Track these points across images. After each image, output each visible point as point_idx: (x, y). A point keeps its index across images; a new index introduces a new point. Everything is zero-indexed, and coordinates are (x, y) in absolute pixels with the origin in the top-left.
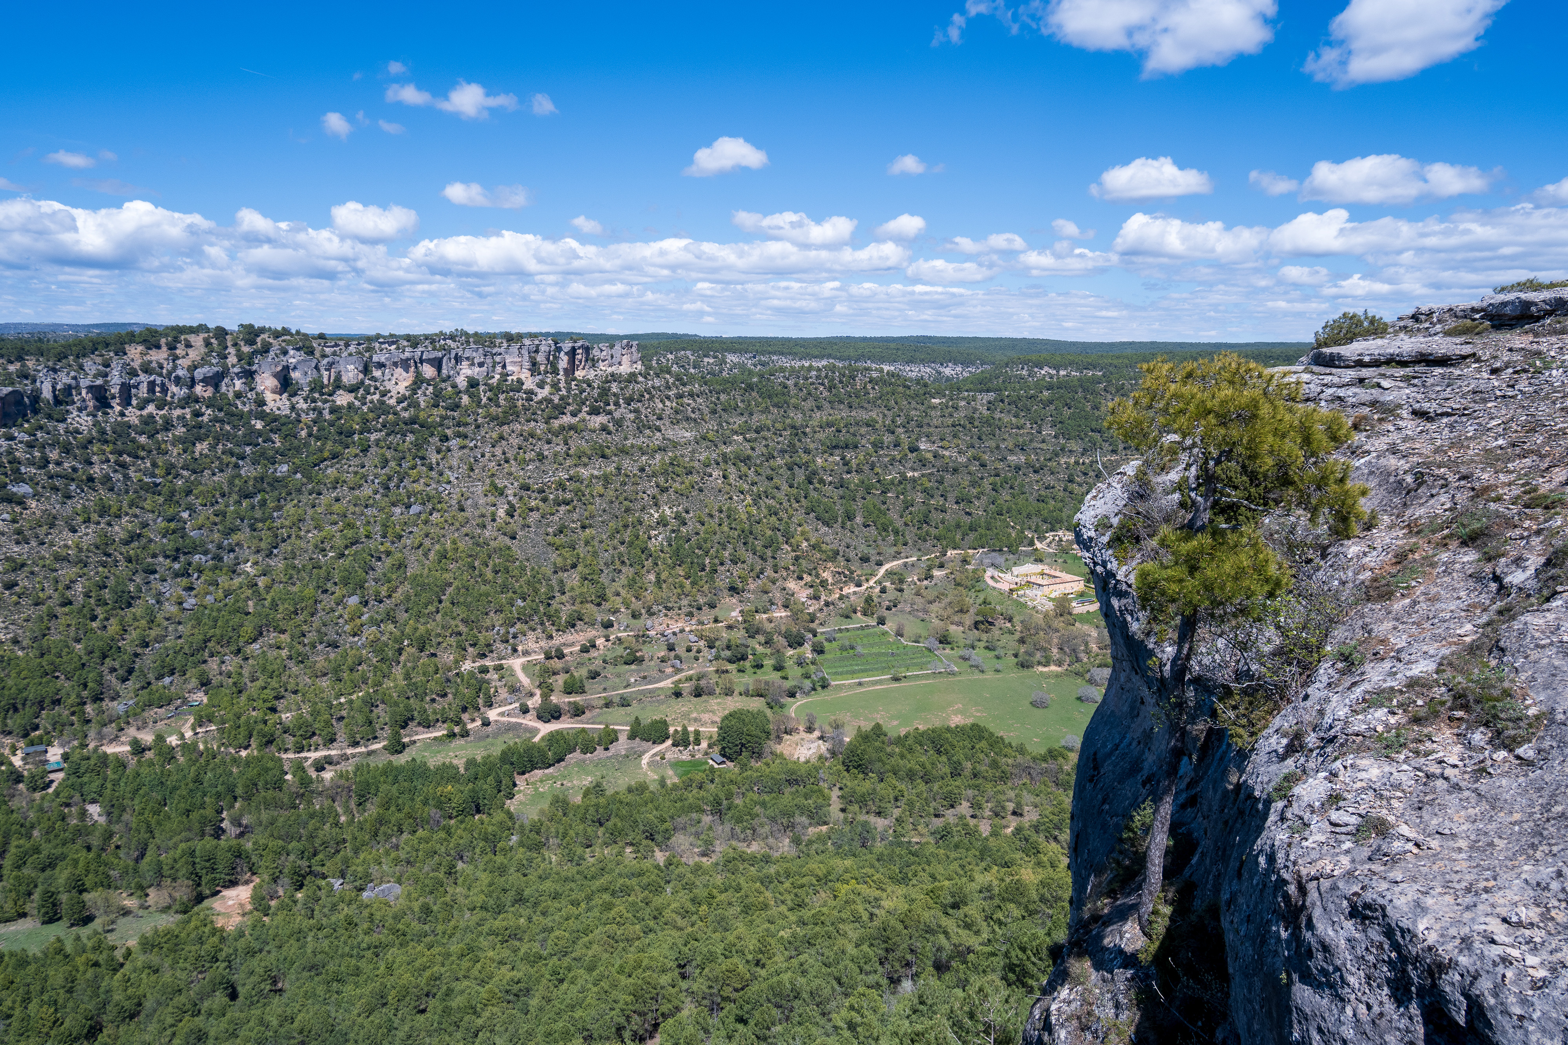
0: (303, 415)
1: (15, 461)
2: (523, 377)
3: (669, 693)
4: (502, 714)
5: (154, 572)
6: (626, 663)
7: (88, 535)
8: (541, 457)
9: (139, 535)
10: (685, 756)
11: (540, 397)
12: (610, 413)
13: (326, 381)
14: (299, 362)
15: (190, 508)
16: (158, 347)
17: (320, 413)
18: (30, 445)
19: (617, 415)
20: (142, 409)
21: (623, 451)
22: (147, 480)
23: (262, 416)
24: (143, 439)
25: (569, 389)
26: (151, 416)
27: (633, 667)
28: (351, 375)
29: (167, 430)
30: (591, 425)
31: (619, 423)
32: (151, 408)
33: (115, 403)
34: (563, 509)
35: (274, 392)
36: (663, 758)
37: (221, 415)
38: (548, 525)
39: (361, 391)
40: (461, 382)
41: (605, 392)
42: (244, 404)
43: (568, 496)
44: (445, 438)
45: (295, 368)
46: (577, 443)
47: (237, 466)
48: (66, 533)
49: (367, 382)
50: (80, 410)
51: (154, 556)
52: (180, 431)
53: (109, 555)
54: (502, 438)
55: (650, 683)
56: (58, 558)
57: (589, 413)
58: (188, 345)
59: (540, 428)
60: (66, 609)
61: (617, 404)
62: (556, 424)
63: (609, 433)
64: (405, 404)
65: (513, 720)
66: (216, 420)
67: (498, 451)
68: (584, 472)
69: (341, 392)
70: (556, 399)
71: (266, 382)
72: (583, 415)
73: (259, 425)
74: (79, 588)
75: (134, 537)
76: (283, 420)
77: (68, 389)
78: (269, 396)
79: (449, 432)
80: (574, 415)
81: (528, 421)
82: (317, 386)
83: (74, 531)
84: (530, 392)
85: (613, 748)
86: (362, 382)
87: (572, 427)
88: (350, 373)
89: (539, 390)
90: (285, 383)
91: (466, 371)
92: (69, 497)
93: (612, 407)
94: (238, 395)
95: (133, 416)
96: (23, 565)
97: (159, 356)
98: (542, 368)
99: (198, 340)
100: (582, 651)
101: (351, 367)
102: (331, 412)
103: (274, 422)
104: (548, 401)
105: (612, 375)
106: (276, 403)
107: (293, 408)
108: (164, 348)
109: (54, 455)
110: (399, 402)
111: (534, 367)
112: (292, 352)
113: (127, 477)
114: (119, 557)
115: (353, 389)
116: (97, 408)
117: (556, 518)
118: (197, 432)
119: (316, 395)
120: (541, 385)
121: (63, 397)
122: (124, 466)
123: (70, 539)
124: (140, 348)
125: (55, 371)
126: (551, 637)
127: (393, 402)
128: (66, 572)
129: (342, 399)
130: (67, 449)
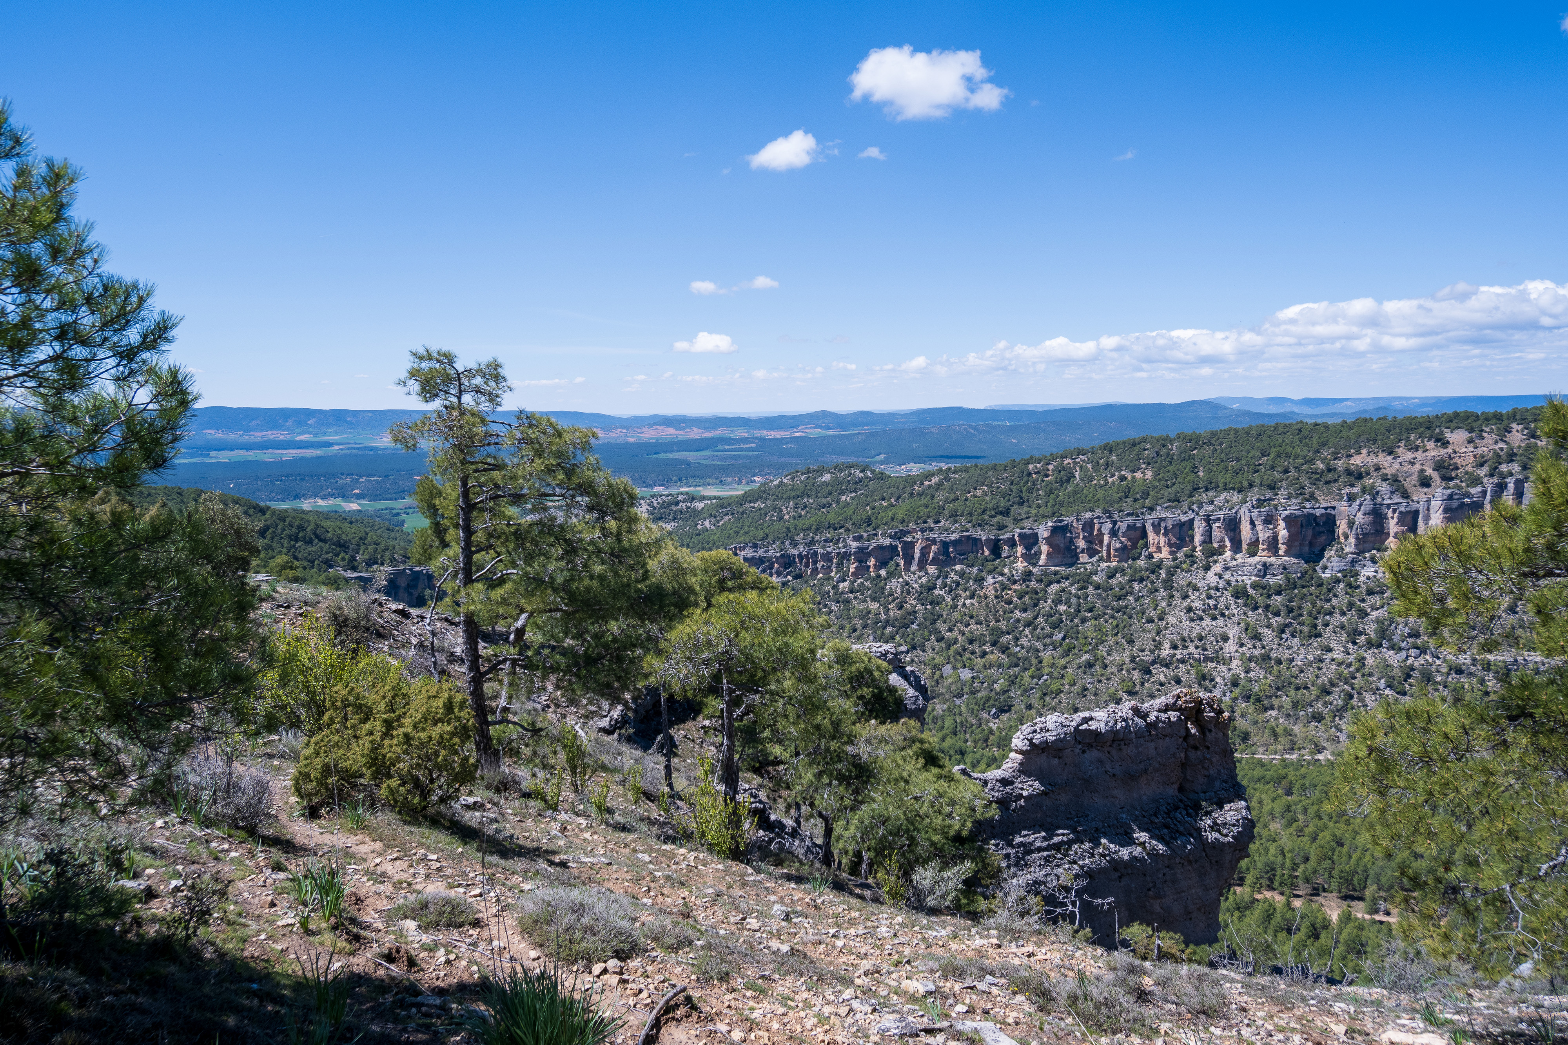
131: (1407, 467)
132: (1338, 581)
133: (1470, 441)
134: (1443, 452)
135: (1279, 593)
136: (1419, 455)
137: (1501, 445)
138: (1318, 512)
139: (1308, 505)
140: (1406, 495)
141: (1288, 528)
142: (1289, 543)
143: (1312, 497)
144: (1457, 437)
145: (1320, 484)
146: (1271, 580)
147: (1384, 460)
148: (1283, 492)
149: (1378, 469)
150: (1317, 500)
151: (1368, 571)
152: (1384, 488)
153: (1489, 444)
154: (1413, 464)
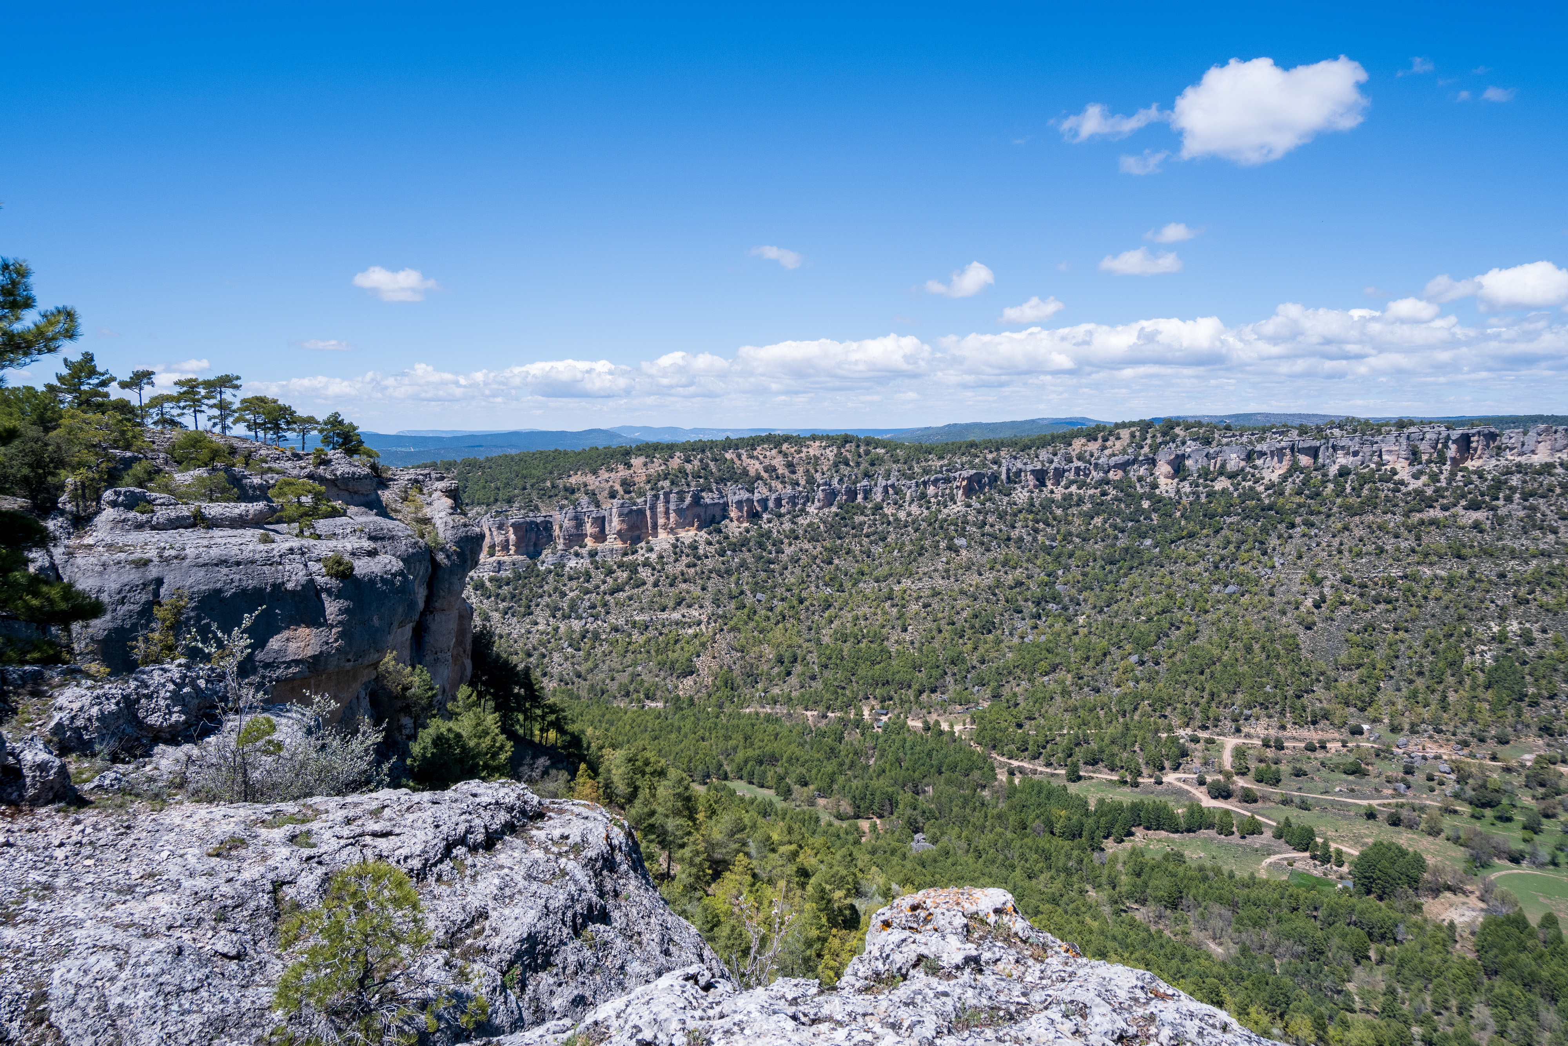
0: (1184, 498)
1: (966, 522)
2: (1398, 467)
3: (1363, 811)
4: (1179, 780)
5: (1020, 612)
6: (1345, 773)
7: (989, 578)
8: (1381, 551)
9: (1022, 584)
10: (1318, 872)
11: (1410, 488)
12: (1494, 509)
13: (1212, 469)
14: (1193, 451)
15: (1067, 568)
16: (1096, 440)
17: (1198, 496)
18: (979, 512)
19: (1502, 512)
20: (1066, 488)
21: (1488, 553)
22: (1047, 543)
23: (1150, 497)
24: (1059, 512)
25: (1450, 481)
26: (1071, 494)
27: (1351, 778)
28: (1233, 463)
29: (1078, 505)
30: (1462, 522)
31: (1500, 521)
32: (1073, 489)
33: (1049, 484)
34: (1382, 606)
35: (1167, 477)
36: (1290, 864)
37: (1121, 495)
38: (1355, 622)
39: (1239, 478)
40: (1333, 470)
41: (1498, 485)
42: (1142, 487)
43: (1394, 594)
44: (1293, 526)
45: (1189, 456)
46: (1435, 540)
47: (1116, 538)
48: (976, 576)
49: (1248, 469)
50: (1023, 488)
51: (1026, 600)
52: (1087, 507)
53: (995, 595)
54: (1346, 528)
55: (1353, 797)
56: (963, 592)
57: (1465, 508)
58: (1118, 438)
59: (1394, 521)
60: (949, 627)
61: (1509, 499)
62: (1416, 517)
63: (1481, 531)
64: (1270, 492)
65: (1186, 787)
66: (1116, 499)
67: (1336, 542)
68: (1427, 572)
69: (1223, 478)
70: (1429, 492)
71: (1163, 468)
72: (1459, 509)
73: (1146, 504)
74: (965, 614)
75: (1019, 584)
76: (1167, 501)
77: (1019, 472)
78: (1162, 481)
79: (1298, 520)
80: (1445, 508)
81: (1385, 513)
82: (1205, 474)
83: (980, 574)
84: (1402, 483)
85: (1249, 839)
86: (1243, 470)
87: (1433, 522)
88: (1234, 460)
89: (1412, 481)
90: (1178, 469)
91: (1342, 460)
92: (988, 550)
93: (1501, 502)
94: (1140, 479)
95: (1059, 493)
96: (939, 593)
97: (1093, 447)
98: (1425, 457)
99: (1125, 434)
100: (1307, 748)
101: (1234, 456)
102: (1207, 497)
103: (1158, 502)
104: (1419, 492)
105: (1519, 465)
106: (1166, 486)
107: (1178, 491)
108: (1100, 441)
109: (991, 519)
110: (1266, 489)
111: (1414, 456)
112: (1189, 443)
113: (1035, 540)
114: (1002, 598)
115: (1232, 476)
116: (1035, 486)
117: (1369, 616)
118: (1099, 507)
119: (1201, 481)
120: (1416, 477)
121: (1014, 478)
122: (1036, 531)
123: (975, 579)
124: (1083, 440)
125: (1015, 458)
126: (1283, 727)
127: (1261, 489)
128: (962, 602)
129: (1222, 484)
130: (1001, 517)
131: (604, 485)
132: (550, 572)
133: (645, 464)
134: (628, 473)
135: (508, 584)
136: (613, 475)
137: (663, 467)
138: (539, 520)
139: (531, 514)
140: (598, 505)
141: (515, 533)
142: (517, 545)
143: (537, 508)
144: (637, 462)
145: (545, 498)
146: (503, 574)
147: (590, 479)
148: (516, 505)
149: (586, 486)
150: (539, 511)
151: (572, 563)
152: (584, 500)
153: (657, 467)
154: (608, 481)
